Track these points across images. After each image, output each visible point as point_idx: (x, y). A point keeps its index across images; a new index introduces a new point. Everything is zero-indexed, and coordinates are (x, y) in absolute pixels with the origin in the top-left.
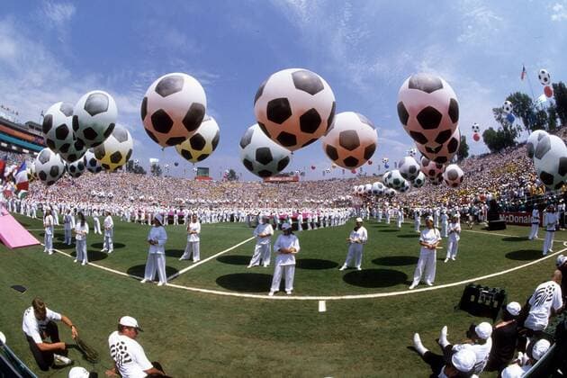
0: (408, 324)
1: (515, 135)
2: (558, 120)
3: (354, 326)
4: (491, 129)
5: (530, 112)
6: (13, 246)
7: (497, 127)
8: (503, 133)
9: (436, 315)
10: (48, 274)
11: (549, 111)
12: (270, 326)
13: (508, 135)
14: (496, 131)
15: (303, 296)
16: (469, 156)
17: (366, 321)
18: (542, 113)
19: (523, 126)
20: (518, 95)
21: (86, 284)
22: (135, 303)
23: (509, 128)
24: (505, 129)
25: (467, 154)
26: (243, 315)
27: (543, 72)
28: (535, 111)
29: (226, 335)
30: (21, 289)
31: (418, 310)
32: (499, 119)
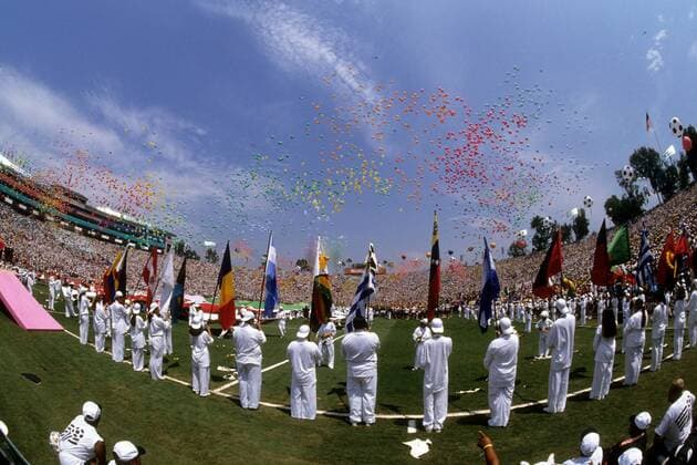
0: (516, 446)
1: (642, 202)
2: (690, 175)
3: (450, 451)
4: (614, 197)
5: (658, 170)
6: (28, 327)
7: (621, 194)
8: (628, 200)
9: (550, 433)
10: (72, 367)
11: (680, 164)
12: (346, 451)
13: (634, 202)
14: (620, 198)
15: (389, 414)
16: (590, 233)
17: (466, 444)
18: (671, 169)
19: (650, 189)
20: (643, 151)
21: (120, 384)
22: (180, 413)
23: (634, 194)
24: (631, 195)
25: (588, 231)
26: (314, 435)
27: (675, 121)
28: (664, 167)
29: (292, 458)
30: (35, 379)
31: (528, 428)
32: (623, 184)
